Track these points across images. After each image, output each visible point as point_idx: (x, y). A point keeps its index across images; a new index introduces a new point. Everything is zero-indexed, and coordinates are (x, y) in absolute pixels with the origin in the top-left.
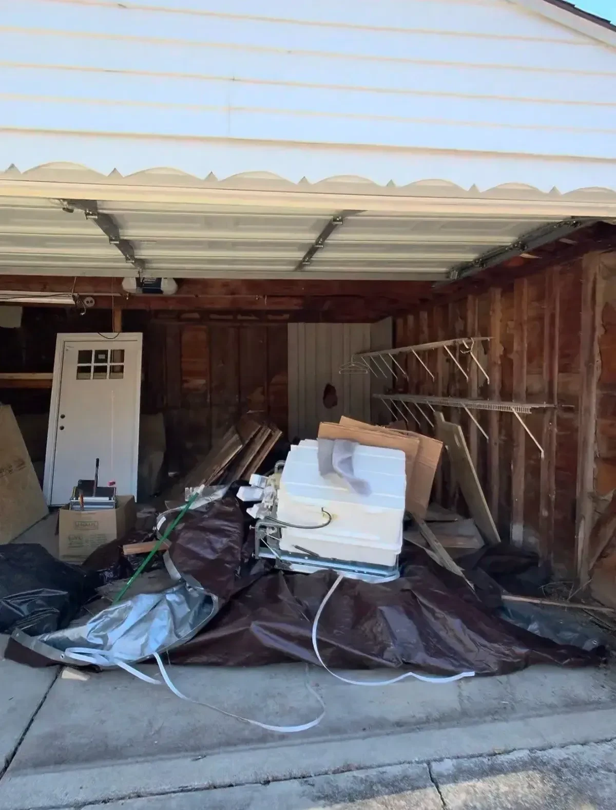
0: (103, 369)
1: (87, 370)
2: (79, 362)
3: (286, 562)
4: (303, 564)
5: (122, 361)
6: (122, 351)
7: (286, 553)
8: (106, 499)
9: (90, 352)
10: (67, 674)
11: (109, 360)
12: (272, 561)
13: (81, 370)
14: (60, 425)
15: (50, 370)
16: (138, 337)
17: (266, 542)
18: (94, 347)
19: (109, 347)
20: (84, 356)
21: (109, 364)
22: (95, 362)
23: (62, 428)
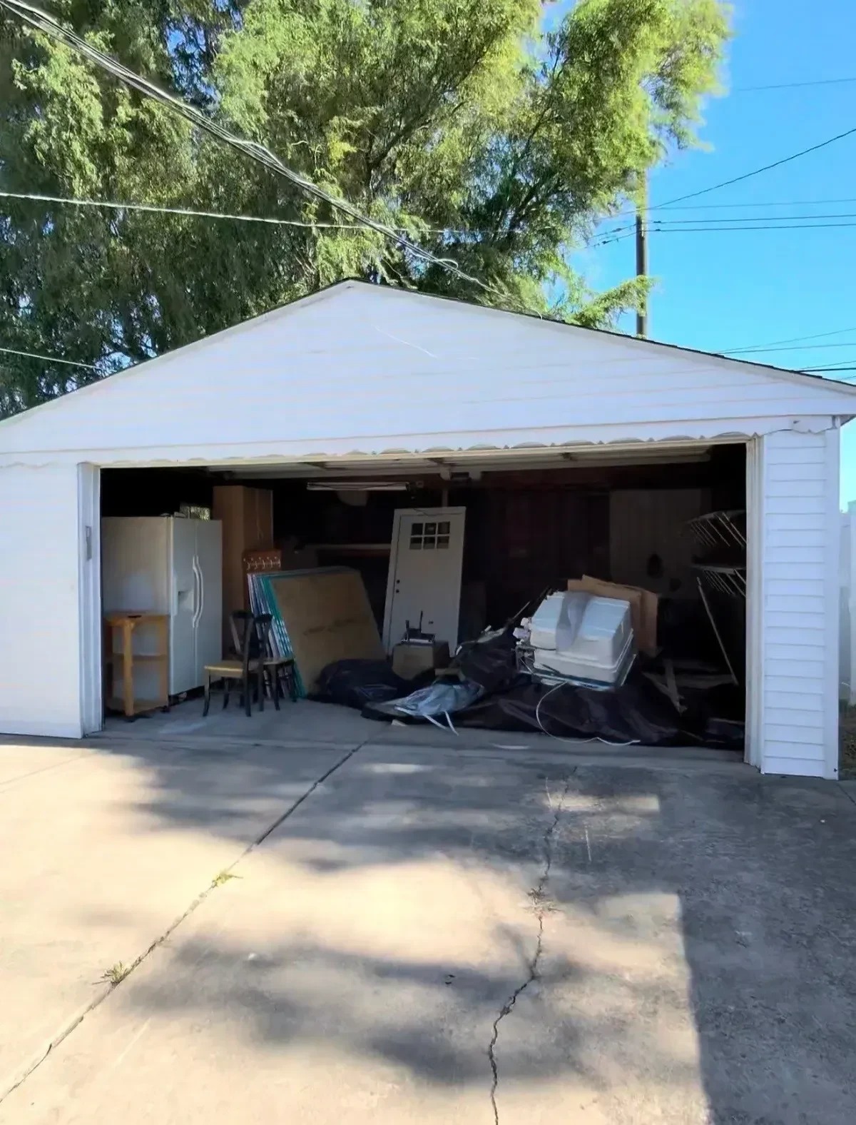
0: (432, 540)
1: (419, 540)
2: (413, 534)
3: (538, 677)
4: (550, 679)
5: (448, 532)
6: (448, 524)
7: (538, 671)
8: (426, 641)
9: (421, 525)
10: (395, 722)
11: (437, 533)
12: (529, 677)
13: (415, 542)
14: (396, 588)
15: (389, 540)
16: (462, 510)
17: (524, 661)
18: (424, 520)
19: (437, 520)
20: (417, 528)
21: (436, 536)
22: (426, 534)
23: (398, 582)
